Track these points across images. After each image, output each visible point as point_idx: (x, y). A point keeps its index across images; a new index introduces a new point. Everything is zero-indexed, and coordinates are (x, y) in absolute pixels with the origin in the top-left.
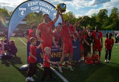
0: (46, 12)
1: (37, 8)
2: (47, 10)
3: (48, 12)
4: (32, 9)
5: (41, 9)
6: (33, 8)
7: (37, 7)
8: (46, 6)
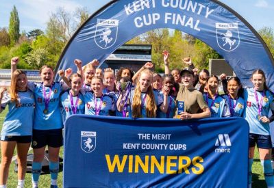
0: (187, 24)
1: (154, 19)
2: (191, 19)
3: (194, 24)
4: (139, 24)
5: (167, 18)
6: (143, 21)
7: (154, 15)
8: (183, 6)
